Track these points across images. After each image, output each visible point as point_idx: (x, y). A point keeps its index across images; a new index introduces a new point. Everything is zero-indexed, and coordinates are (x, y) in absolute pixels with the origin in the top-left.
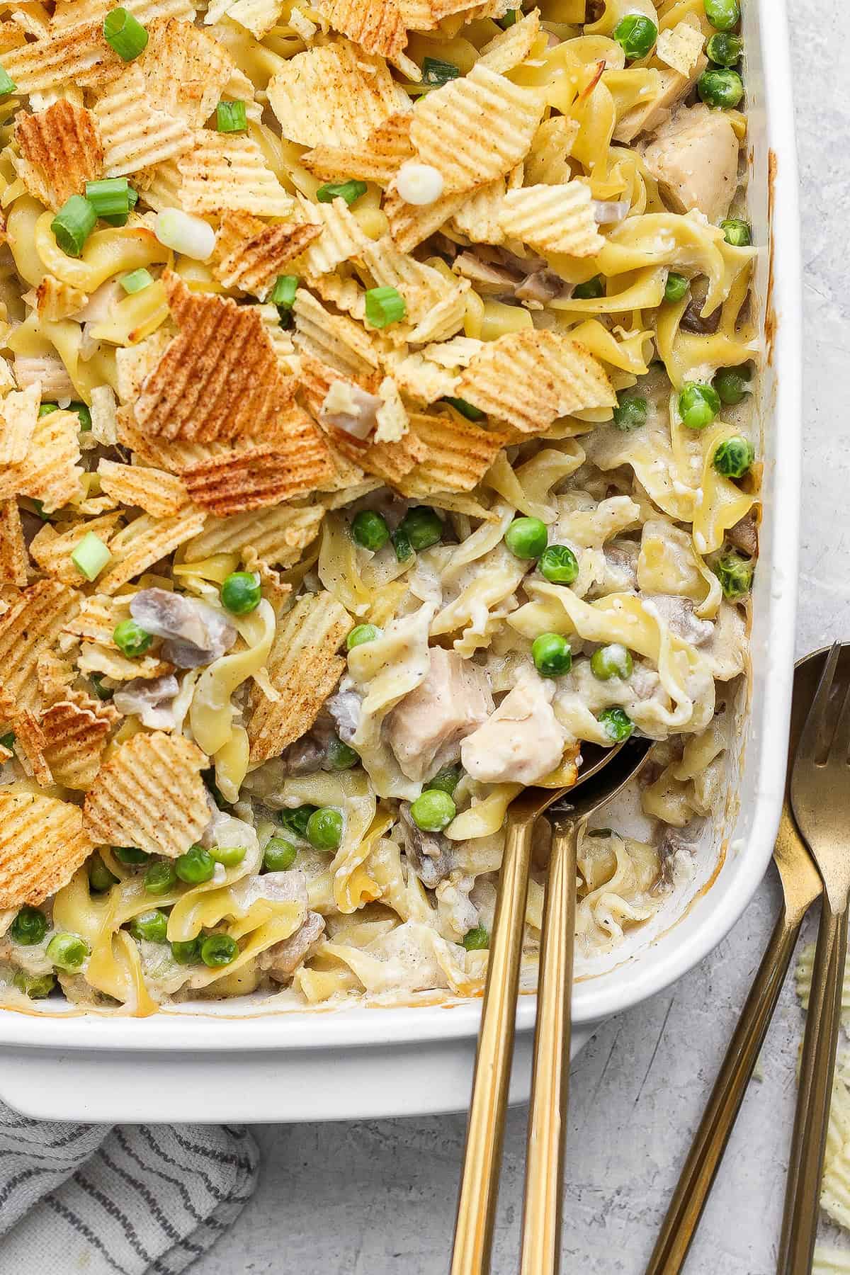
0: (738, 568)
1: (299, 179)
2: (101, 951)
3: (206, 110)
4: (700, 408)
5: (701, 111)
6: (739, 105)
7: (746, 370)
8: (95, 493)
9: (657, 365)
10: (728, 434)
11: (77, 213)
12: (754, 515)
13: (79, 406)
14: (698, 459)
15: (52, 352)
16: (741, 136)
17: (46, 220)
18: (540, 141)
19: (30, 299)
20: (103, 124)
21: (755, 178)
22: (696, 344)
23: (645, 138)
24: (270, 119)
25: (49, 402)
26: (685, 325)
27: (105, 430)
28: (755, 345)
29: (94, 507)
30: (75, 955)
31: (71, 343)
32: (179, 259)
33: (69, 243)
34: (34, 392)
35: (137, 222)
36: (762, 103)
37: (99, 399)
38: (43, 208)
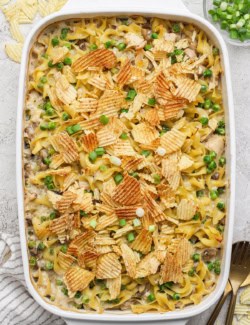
0: (221, 227)
1: (137, 148)
2: (92, 300)
3: (119, 135)
4: (215, 195)
5: (216, 136)
6: (224, 135)
7: (224, 188)
8: (95, 209)
9: (206, 185)
10: (220, 200)
11: (93, 155)
12: (225, 217)
13: (92, 192)
14: (214, 205)
15: (87, 181)
16: (224, 141)
17: (87, 156)
18: (185, 143)
19: (83, 171)
20: (99, 136)
21: (227, 150)
22: (214, 182)
23: (206, 141)
24: (131, 136)
25: (86, 191)
26: (212, 178)
27: (97, 197)
28: (226, 183)
29: (94, 212)
30: (87, 301)
31: (91, 180)
32: (113, 165)
33: (92, 161)
34: (83, 189)
35: (105, 156)
36: (229, 134)
37: (96, 191)
38: (86, 153)
